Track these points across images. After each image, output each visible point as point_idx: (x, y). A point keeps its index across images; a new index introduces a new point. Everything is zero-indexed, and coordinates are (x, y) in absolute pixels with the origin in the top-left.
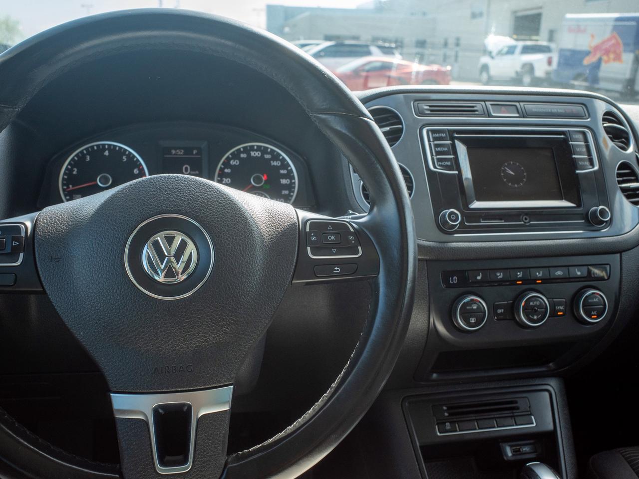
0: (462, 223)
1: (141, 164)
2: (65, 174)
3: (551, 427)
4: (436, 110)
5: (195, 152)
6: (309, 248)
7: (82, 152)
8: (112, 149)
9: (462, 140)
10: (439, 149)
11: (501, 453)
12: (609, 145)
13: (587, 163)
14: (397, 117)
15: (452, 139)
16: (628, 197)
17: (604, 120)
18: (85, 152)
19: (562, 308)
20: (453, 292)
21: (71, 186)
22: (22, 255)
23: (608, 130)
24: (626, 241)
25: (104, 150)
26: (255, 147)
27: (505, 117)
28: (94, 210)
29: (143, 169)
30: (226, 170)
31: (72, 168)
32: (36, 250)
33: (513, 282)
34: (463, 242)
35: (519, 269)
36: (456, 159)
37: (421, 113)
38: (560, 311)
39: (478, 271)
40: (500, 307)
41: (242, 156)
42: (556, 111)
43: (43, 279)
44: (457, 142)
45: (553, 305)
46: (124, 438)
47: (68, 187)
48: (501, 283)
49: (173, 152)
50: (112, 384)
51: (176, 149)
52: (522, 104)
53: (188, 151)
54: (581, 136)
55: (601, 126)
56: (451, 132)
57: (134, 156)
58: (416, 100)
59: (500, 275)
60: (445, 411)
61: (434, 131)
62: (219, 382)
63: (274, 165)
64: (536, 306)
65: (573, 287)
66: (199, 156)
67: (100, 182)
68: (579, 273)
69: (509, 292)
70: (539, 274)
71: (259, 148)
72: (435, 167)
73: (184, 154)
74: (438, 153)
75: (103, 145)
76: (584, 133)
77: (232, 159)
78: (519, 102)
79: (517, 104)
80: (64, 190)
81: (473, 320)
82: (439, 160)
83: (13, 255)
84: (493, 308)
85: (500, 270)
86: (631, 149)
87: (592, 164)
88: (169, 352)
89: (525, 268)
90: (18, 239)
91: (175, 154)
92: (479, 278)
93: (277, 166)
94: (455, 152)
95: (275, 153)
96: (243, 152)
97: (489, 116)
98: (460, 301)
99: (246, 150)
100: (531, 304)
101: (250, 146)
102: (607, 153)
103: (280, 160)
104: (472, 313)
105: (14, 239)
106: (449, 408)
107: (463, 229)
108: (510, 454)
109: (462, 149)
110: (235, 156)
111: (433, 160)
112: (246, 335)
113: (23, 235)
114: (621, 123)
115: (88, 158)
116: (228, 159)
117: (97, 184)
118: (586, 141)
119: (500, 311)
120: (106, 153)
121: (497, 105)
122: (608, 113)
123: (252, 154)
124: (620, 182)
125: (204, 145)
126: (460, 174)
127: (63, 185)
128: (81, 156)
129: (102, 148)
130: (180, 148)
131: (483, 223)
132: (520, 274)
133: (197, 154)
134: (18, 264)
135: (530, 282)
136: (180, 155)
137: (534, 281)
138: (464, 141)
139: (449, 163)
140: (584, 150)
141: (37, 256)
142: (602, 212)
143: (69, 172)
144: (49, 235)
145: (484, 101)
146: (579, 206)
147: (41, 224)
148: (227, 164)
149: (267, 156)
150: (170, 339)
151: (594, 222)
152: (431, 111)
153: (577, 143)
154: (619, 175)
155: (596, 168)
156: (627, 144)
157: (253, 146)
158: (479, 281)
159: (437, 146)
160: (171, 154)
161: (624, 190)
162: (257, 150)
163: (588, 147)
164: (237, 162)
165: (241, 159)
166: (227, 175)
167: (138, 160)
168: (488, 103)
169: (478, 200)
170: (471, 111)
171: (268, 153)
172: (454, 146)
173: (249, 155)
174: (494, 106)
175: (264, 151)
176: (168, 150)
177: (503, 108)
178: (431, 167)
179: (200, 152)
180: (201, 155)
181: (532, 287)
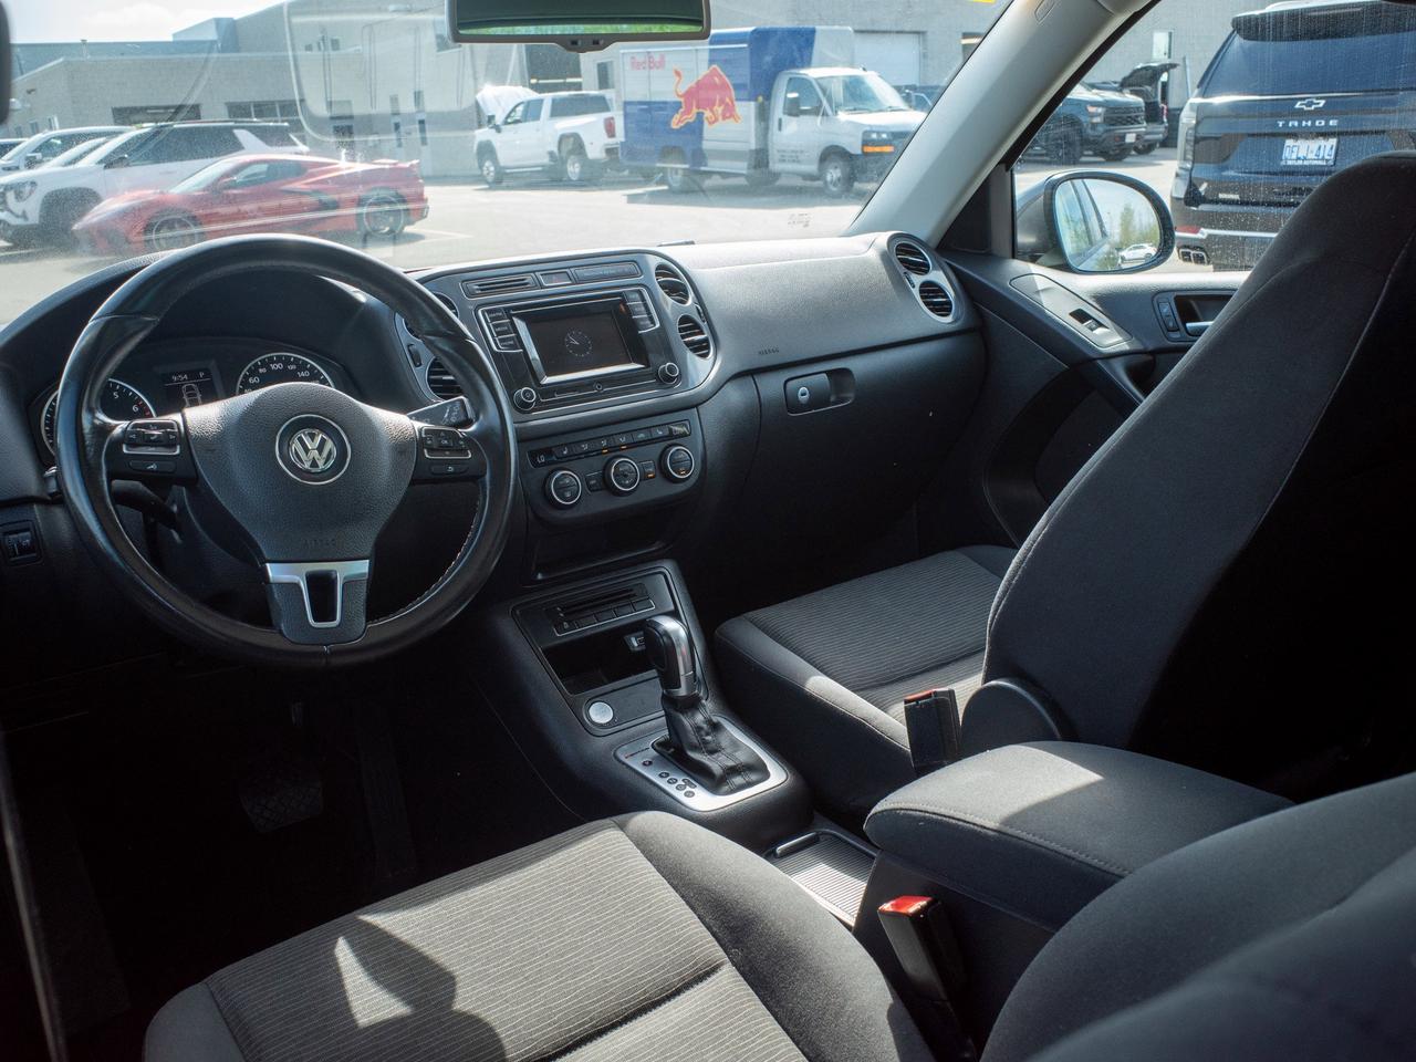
0: (537, 400)
1: (140, 399)
3: (672, 608)
4: (487, 289)
5: (201, 374)
9: (520, 317)
10: (499, 329)
11: (627, 646)
12: (669, 302)
13: (648, 322)
15: (510, 317)
16: (694, 351)
17: (657, 275)
19: (651, 469)
20: (544, 471)
23: (663, 286)
24: (699, 394)
26: (275, 359)
27: (557, 287)
29: (144, 404)
33: (599, 452)
34: (541, 420)
35: (602, 437)
36: (518, 337)
37: (471, 294)
38: (650, 472)
39: (562, 446)
40: (590, 478)
41: (261, 370)
42: (606, 272)
44: (515, 319)
45: (643, 469)
48: (587, 454)
49: (174, 379)
51: (176, 375)
52: (573, 270)
53: (192, 375)
54: (637, 295)
55: (655, 282)
56: (507, 310)
57: (129, 390)
58: (464, 281)
59: (585, 447)
60: (560, 612)
61: (489, 312)
63: (303, 377)
64: (626, 471)
65: (658, 448)
68: (660, 433)
69: (597, 462)
70: (623, 440)
71: (279, 359)
72: (498, 348)
73: (190, 379)
74: (498, 334)
76: (640, 292)
77: (250, 376)
78: (569, 268)
79: (568, 270)
81: (568, 495)
82: (501, 340)
84: (586, 481)
85: (584, 441)
86: (690, 302)
87: (653, 323)
89: (609, 436)
91: (178, 381)
92: (565, 452)
93: (306, 377)
94: (516, 331)
95: (301, 362)
96: (261, 367)
97: (542, 287)
98: (551, 479)
99: (265, 364)
100: (621, 469)
101: (268, 358)
102: (668, 311)
103: (309, 370)
104: (565, 487)
106: (563, 609)
107: (540, 406)
108: (636, 645)
109: (521, 326)
110: (253, 372)
111: (494, 340)
114: (676, 276)
116: (246, 377)
118: (643, 299)
119: (593, 482)
121: (547, 274)
122: (660, 267)
123: (273, 366)
124: (683, 337)
125: (210, 365)
126: (525, 353)
130: (182, 373)
131: (558, 397)
132: (604, 443)
133: (203, 377)
135: (615, 449)
136: (184, 381)
137: (617, 448)
138: (522, 317)
139: (512, 342)
140: (643, 309)
142: (671, 369)
145: (534, 272)
146: (648, 366)
148: (245, 384)
149: (292, 367)
151: (666, 380)
152: (482, 290)
153: (635, 302)
154: (681, 330)
155: (658, 325)
156: (687, 297)
157: (272, 357)
158: (566, 456)
159: (496, 326)
160: (172, 381)
161: (688, 344)
162: (277, 362)
163: (646, 306)
164: (257, 381)
165: (261, 376)
167: (134, 394)
168: (538, 274)
169: (548, 376)
170: (522, 285)
171: (292, 363)
172: (513, 323)
173: (269, 369)
174: (544, 276)
175: (287, 361)
177: (554, 277)
178: (495, 348)
179: (208, 374)
180: (211, 377)
181: (618, 453)
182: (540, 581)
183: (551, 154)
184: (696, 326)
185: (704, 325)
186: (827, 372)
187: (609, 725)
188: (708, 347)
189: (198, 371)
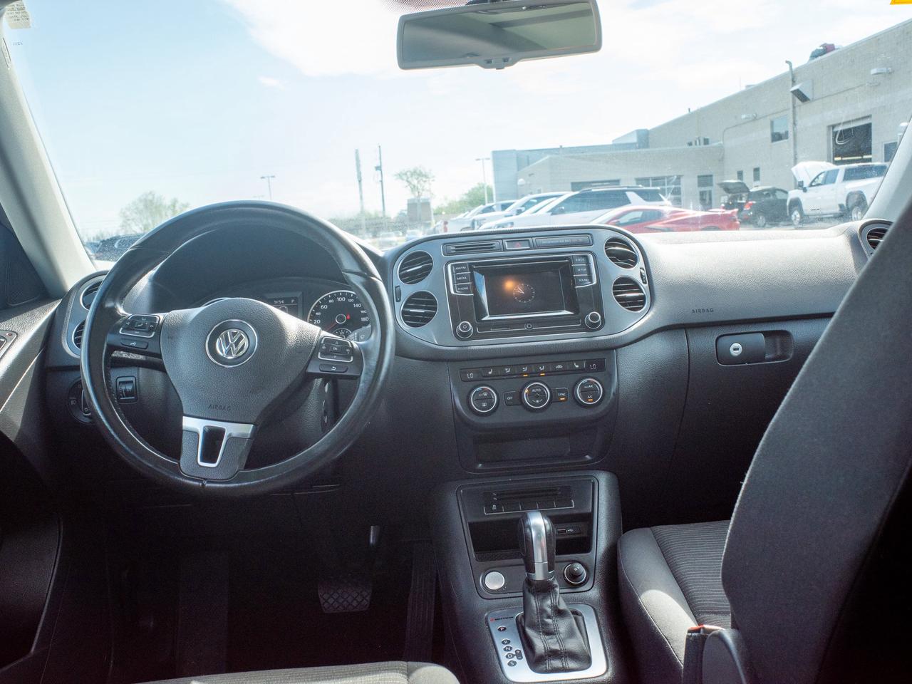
3: (590, 510)
4: (461, 249)
5: (293, 301)
9: (480, 271)
10: (460, 278)
13: (586, 280)
14: (430, 257)
15: (471, 270)
16: (624, 305)
17: (607, 245)
19: (563, 394)
20: (471, 385)
22: (154, 333)
23: (609, 254)
24: (618, 338)
26: (341, 294)
27: (517, 250)
30: (317, 314)
32: (161, 331)
33: (519, 376)
34: (475, 346)
35: (525, 365)
36: (475, 285)
37: (448, 253)
38: (563, 397)
39: (489, 368)
40: (509, 395)
41: (330, 301)
42: (563, 241)
44: (474, 272)
45: (554, 392)
48: (508, 376)
51: (277, 300)
52: (534, 239)
53: (287, 300)
54: (583, 260)
55: (603, 250)
56: (470, 264)
58: (444, 244)
59: (508, 370)
60: (494, 496)
61: (456, 266)
63: (356, 307)
64: (537, 392)
65: (572, 378)
68: (577, 366)
69: (514, 383)
70: (542, 369)
71: (344, 295)
72: (455, 292)
73: (285, 303)
74: (459, 282)
76: (586, 257)
77: (322, 304)
78: (532, 237)
79: (530, 239)
81: (483, 405)
82: (459, 286)
83: (150, 332)
84: (502, 396)
85: (508, 366)
86: (635, 269)
87: (590, 281)
89: (528, 364)
90: (154, 324)
91: (277, 304)
92: (490, 373)
93: (358, 307)
94: (473, 280)
96: (331, 299)
97: (505, 250)
98: (473, 391)
99: (333, 297)
100: (533, 391)
101: (336, 293)
102: (610, 273)
104: (484, 399)
105: (151, 324)
106: (498, 495)
107: (476, 336)
109: (479, 277)
110: (324, 302)
111: (454, 286)
113: (157, 323)
116: (318, 305)
118: (587, 263)
119: (509, 398)
121: (511, 241)
122: (612, 239)
123: (338, 299)
124: (616, 293)
125: (299, 294)
126: (478, 297)
130: (281, 299)
131: (493, 331)
132: (525, 369)
134: (151, 337)
136: (281, 304)
137: (535, 374)
138: (482, 272)
139: (468, 288)
140: (585, 269)
141: (161, 334)
142: (593, 317)
144: (170, 325)
145: (502, 239)
146: (576, 313)
148: (317, 308)
149: (351, 301)
151: (588, 325)
152: (456, 250)
153: (579, 265)
154: (616, 288)
155: (595, 283)
156: (633, 264)
157: (339, 293)
158: (490, 376)
159: (458, 276)
161: (619, 299)
162: (342, 297)
163: (588, 268)
164: (326, 307)
165: (329, 305)
166: (317, 318)
168: (504, 241)
169: (491, 315)
170: (489, 248)
171: (351, 298)
172: (472, 276)
173: (335, 300)
174: (509, 243)
175: (348, 297)
177: (518, 243)
178: (452, 292)
179: (296, 302)
180: (298, 303)
181: (535, 378)
182: (479, 471)
183: (841, 206)
184: (638, 287)
185: (645, 287)
186: (766, 334)
187: (498, 592)
188: (643, 304)
189: (291, 299)
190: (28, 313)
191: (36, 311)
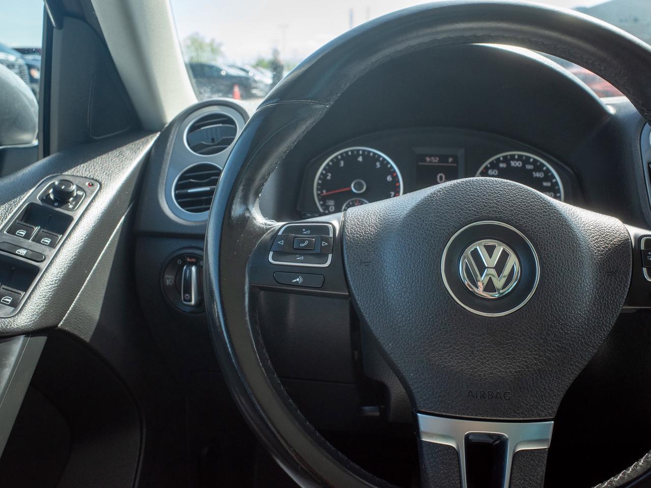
1: (395, 171)
2: (320, 179)
5: (450, 160)
6: (645, 270)
7: (336, 157)
8: (366, 155)
18: (339, 157)
21: (324, 191)
22: (330, 256)
25: (358, 155)
26: (516, 157)
28: (406, 212)
29: (397, 176)
31: (327, 173)
32: (345, 252)
41: (501, 165)
43: (351, 283)
46: (429, 465)
47: (322, 193)
49: (428, 159)
50: (420, 404)
51: (430, 156)
53: (443, 158)
57: (388, 163)
62: (539, 415)
63: (536, 177)
66: (455, 165)
67: (354, 187)
71: (520, 158)
73: (440, 161)
75: (358, 151)
77: (490, 168)
80: (318, 195)
83: (322, 256)
88: (485, 375)
90: (326, 240)
91: (430, 162)
93: (539, 178)
95: (538, 164)
96: (503, 162)
99: (506, 160)
101: (511, 155)
103: (544, 172)
105: (323, 239)
110: (494, 165)
112: (571, 365)
113: (331, 235)
115: (342, 163)
116: (487, 168)
117: (351, 190)
120: (360, 159)
123: (513, 163)
125: (461, 153)
127: (318, 189)
128: (336, 161)
129: (355, 154)
130: (435, 156)
133: (452, 162)
134: (326, 265)
136: (435, 163)
141: (346, 258)
143: (323, 176)
144: (357, 237)
147: (349, 226)
148: (484, 174)
149: (529, 167)
150: (488, 361)
157: (514, 155)
160: (425, 161)
162: (517, 160)
164: (495, 172)
165: (500, 169)
167: (392, 167)
171: (530, 163)
173: (509, 164)
175: (526, 161)
176: (422, 158)
179: (456, 160)
180: (457, 163)
189: (447, 157)
190: (116, 152)
191: (126, 150)
